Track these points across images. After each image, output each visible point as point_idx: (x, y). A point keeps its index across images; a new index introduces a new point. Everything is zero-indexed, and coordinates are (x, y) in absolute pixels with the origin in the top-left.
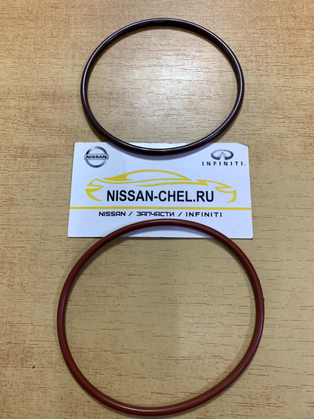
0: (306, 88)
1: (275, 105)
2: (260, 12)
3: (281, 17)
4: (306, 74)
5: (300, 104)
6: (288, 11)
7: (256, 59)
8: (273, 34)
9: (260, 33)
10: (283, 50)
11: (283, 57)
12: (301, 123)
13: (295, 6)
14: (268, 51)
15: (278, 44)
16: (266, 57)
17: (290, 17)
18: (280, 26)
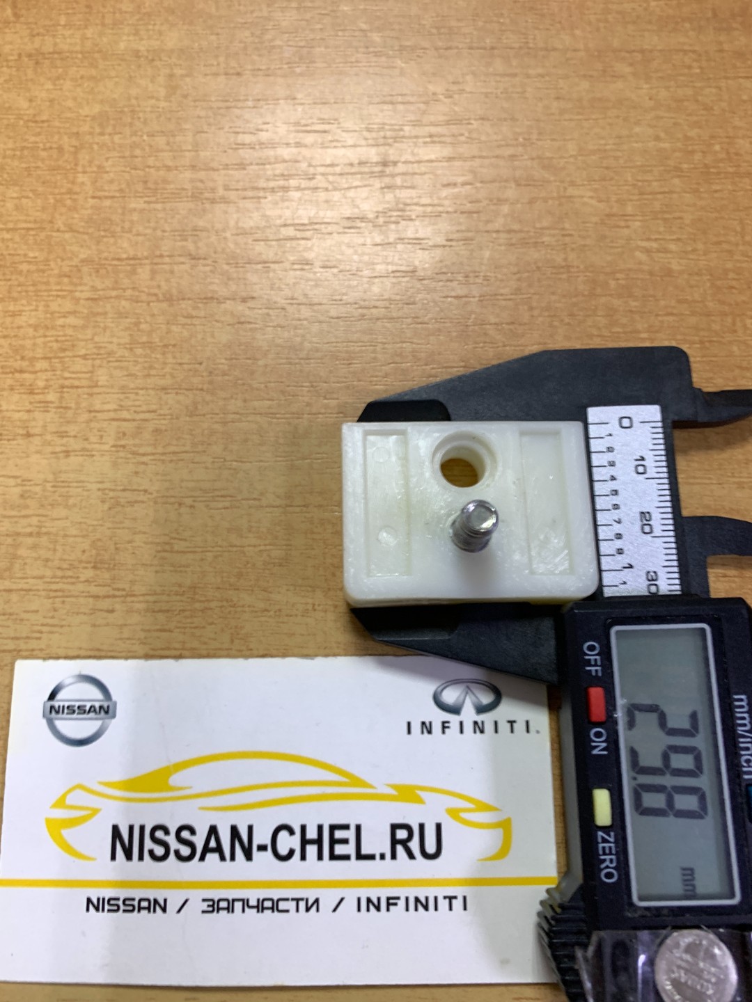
0: (196, 494)
1: (94, 552)
2: (98, 243)
3: (156, 260)
4: (200, 448)
5: (167, 547)
6: (178, 238)
7: (62, 397)
8: (121, 315)
9: (86, 311)
10: (145, 368)
11: (141, 392)
12: (160, 611)
13: (201, 223)
14: (100, 372)
15: (131, 349)
16: (89, 391)
17: (182, 259)
18: (146, 290)
